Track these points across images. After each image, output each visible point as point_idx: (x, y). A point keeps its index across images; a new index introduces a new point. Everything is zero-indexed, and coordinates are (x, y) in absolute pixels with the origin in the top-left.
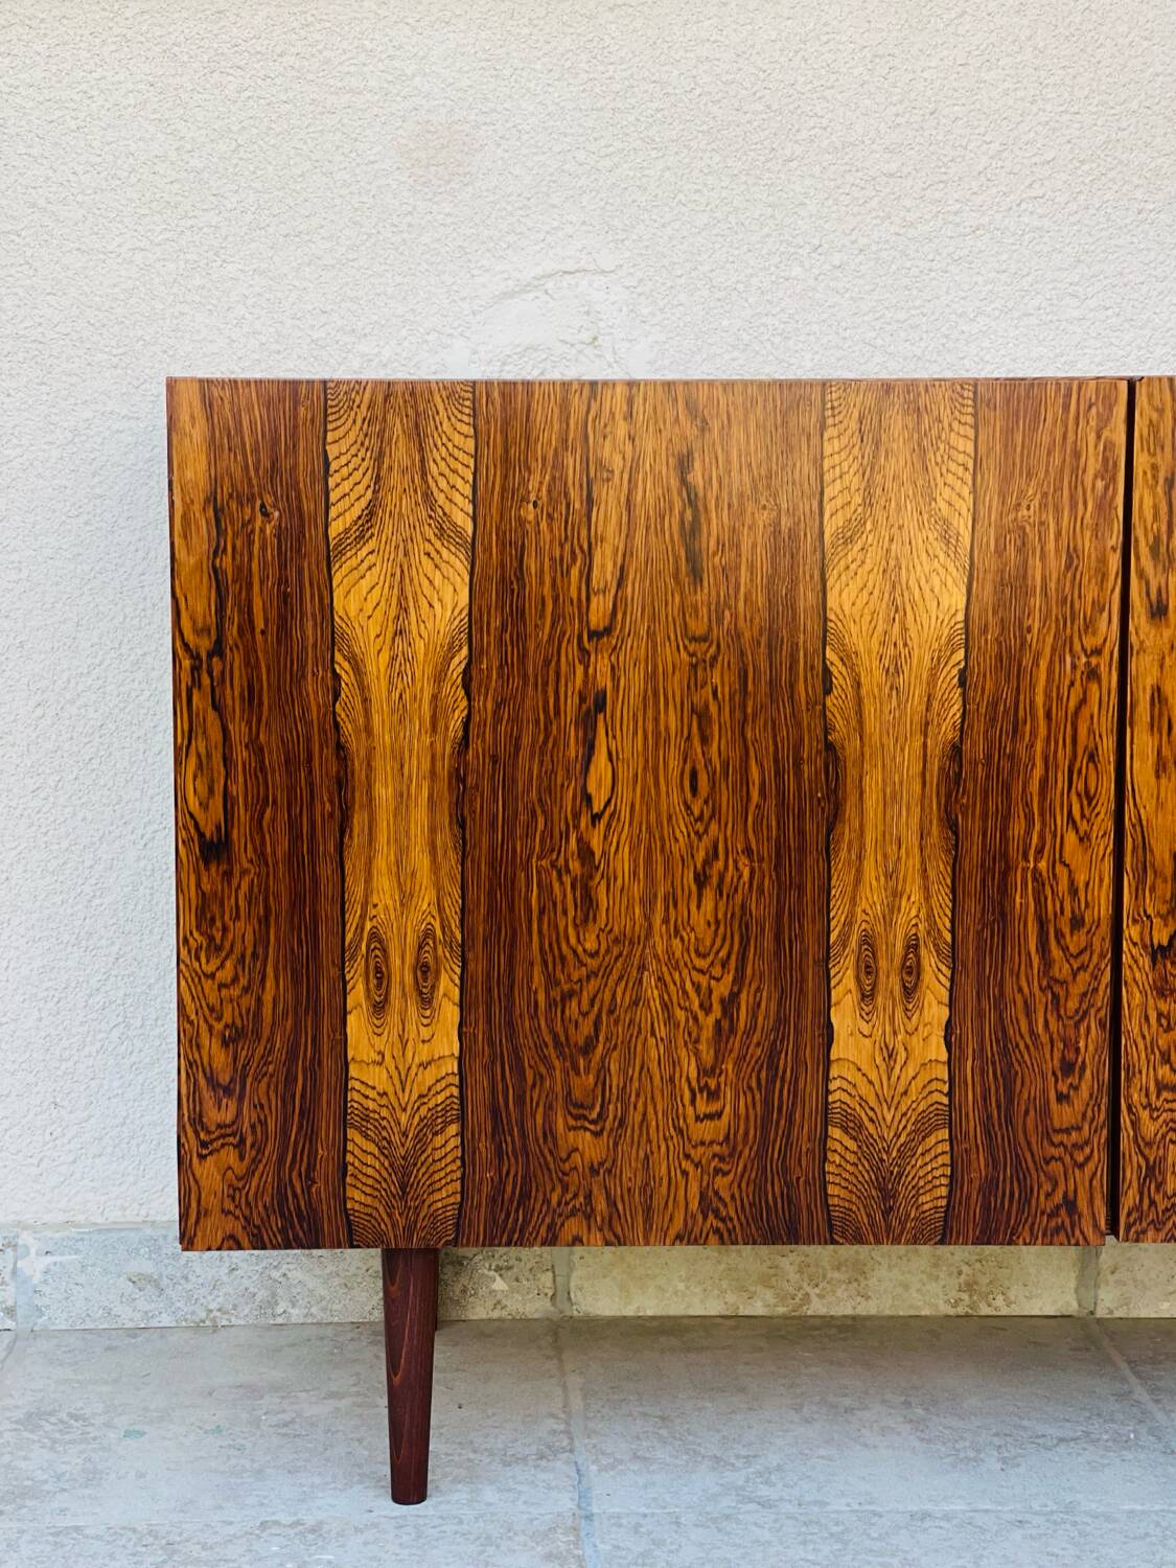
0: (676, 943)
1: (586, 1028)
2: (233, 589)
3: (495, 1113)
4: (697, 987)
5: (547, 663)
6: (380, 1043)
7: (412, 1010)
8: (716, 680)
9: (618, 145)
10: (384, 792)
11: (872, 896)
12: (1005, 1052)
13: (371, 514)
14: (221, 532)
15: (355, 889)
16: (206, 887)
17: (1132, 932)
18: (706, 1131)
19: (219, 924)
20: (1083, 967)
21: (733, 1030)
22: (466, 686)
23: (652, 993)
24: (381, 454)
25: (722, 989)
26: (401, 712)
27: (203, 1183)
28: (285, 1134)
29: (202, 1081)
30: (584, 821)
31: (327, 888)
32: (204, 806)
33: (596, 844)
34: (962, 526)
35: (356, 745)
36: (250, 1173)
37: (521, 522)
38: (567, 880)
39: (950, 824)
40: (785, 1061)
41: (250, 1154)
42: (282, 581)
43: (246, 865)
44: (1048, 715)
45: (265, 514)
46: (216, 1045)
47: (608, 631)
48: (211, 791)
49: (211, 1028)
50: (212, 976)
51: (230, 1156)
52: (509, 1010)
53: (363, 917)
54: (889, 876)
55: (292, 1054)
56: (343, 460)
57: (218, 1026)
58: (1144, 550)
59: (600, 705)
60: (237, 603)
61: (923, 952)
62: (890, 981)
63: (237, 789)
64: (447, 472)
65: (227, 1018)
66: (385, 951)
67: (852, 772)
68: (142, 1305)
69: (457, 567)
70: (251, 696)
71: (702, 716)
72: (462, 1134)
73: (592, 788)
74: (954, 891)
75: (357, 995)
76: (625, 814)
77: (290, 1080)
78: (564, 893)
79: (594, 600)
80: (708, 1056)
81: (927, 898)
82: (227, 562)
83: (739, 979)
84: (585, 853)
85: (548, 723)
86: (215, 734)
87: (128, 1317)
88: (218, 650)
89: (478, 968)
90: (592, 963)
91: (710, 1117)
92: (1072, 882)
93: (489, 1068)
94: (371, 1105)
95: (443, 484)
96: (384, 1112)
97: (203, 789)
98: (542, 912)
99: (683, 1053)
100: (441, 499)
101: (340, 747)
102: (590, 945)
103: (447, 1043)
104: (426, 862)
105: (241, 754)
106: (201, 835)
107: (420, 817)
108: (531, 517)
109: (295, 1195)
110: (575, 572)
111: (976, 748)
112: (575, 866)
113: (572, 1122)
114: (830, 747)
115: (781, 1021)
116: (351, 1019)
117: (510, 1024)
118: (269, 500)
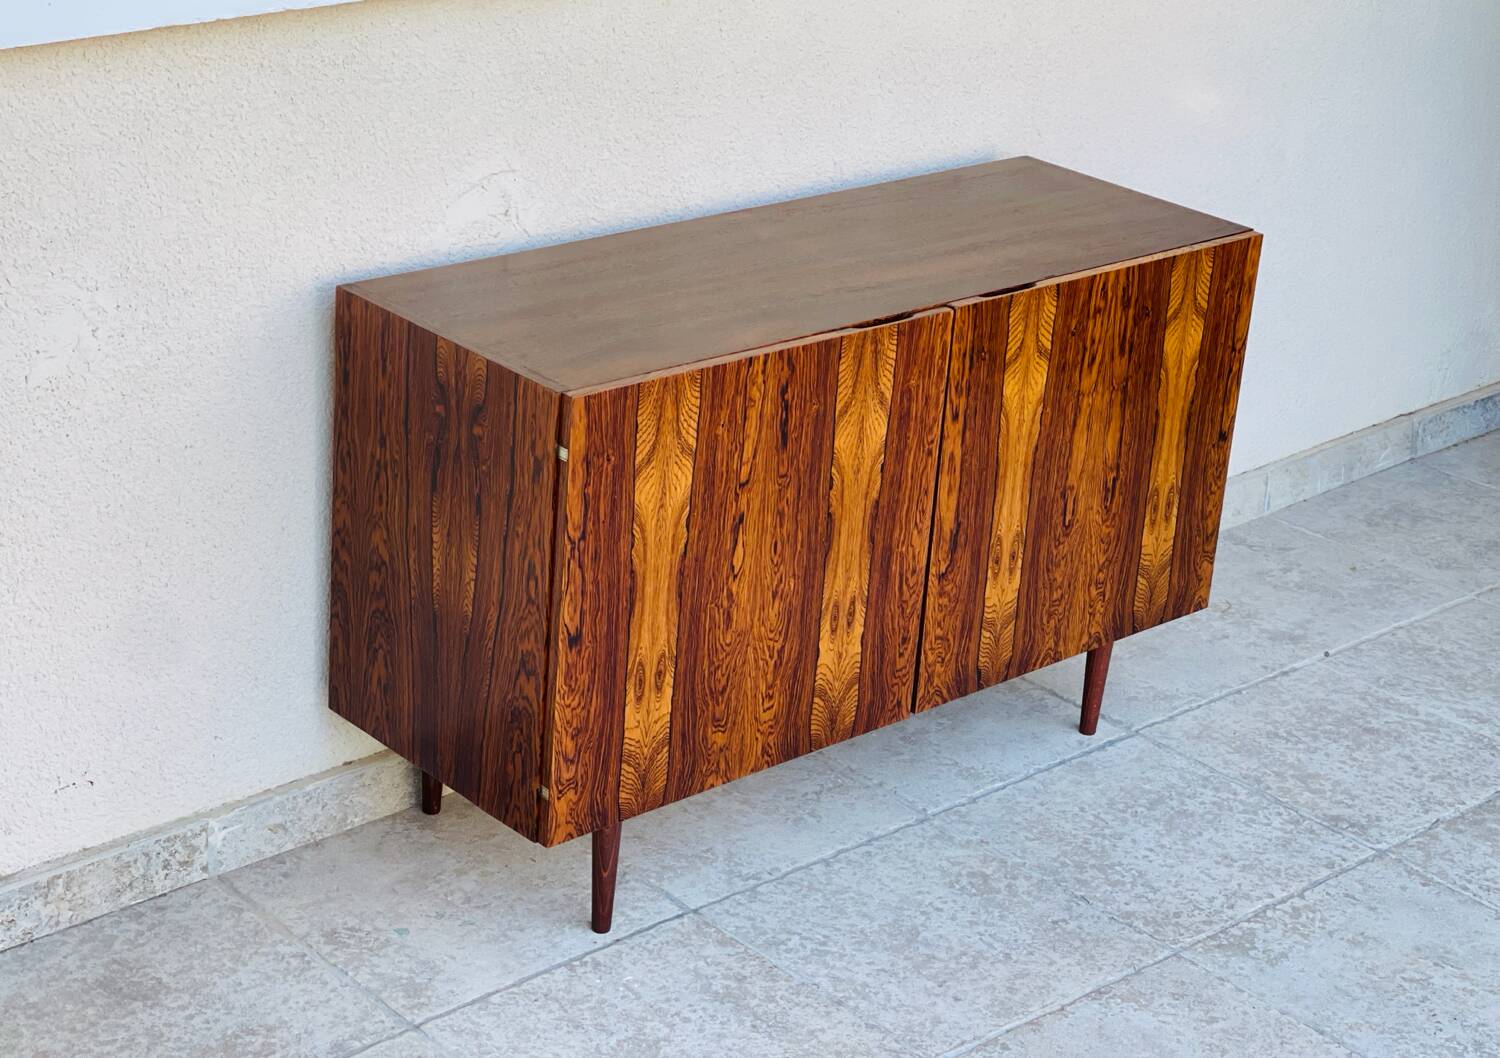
0: (763, 629)
1: (723, 682)
2: (592, 503)
3: (683, 736)
4: (769, 647)
5: (721, 505)
6: (638, 717)
7: (653, 696)
8: (789, 495)
10: (649, 590)
11: (840, 583)
12: (882, 641)
13: (654, 448)
14: (588, 474)
15: (633, 642)
16: (570, 661)
17: (933, 570)
18: (766, 716)
19: (574, 678)
20: (914, 592)
21: (781, 664)
22: (688, 526)
23: (751, 655)
24: (661, 416)
25: (778, 646)
26: (659, 544)
27: (559, 812)
28: (595, 774)
29: (561, 760)
30: (731, 579)
31: (622, 645)
32: (572, 619)
33: (734, 590)
34: (888, 395)
35: (639, 569)
36: (579, 800)
37: (716, 436)
38: (721, 611)
39: (872, 539)
40: (800, 673)
41: (580, 789)
42: (614, 492)
43: (588, 644)
44: (912, 477)
45: (609, 460)
46: (569, 738)
47: (747, 482)
48: (575, 611)
49: (567, 732)
50: (569, 706)
51: (571, 795)
52: (693, 683)
53: (636, 656)
54: (847, 571)
55: (601, 735)
56: (644, 423)
57: (570, 730)
58: (953, 389)
59: (741, 520)
60: (593, 510)
61: (857, 603)
62: (843, 621)
63: (586, 607)
64: (687, 418)
65: (574, 725)
66: (644, 670)
67: (837, 525)
68: (277, 842)
69: (688, 464)
70: (596, 557)
71: (781, 514)
72: (669, 751)
73: (734, 563)
74: (870, 570)
75: (631, 696)
76: (747, 573)
77: (600, 747)
78: (720, 618)
79: (743, 468)
80: (770, 677)
81: (860, 578)
82: (590, 490)
83: (785, 640)
84: (730, 595)
85: (720, 535)
86: (579, 581)
87: (270, 851)
88: (583, 537)
89: (681, 666)
90: (728, 649)
91: (769, 709)
92: (914, 553)
93: (683, 715)
94: (632, 748)
95: (685, 425)
96: (638, 751)
97: (571, 610)
98: (710, 630)
99: (761, 681)
100: (684, 432)
101: (632, 572)
102: (728, 641)
103: (666, 708)
104: (664, 619)
105: (590, 588)
106: (569, 634)
107: (663, 596)
108: (720, 433)
109: (597, 804)
110: (736, 456)
111: (883, 502)
112: (725, 603)
113: (714, 729)
114: (829, 515)
115: (800, 653)
116: (627, 709)
117: (693, 689)
118: (610, 452)
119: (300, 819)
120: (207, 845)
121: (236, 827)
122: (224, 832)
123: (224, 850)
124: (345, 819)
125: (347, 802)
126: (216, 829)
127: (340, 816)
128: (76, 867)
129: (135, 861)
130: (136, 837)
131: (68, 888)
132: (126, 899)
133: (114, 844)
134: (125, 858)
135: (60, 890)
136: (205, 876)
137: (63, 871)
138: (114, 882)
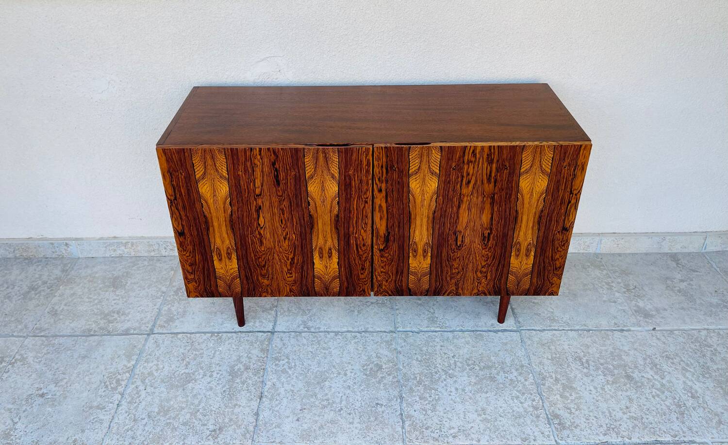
0: (281, 249)
1: (263, 263)
2: (177, 188)
3: (246, 276)
4: (286, 256)
5: (248, 201)
6: (221, 266)
7: (227, 260)
8: (285, 204)
9: (281, 28)
10: (216, 224)
11: (321, 241)
12: (350, 267)
13: (205, 174)
14: (172, 178)
15: (212, 240)
16: (182, 241)
17: (375, 247)
18: (290, 279)
19: (185, 247)
20: (366, 253)
21: (294, 263)
22: (231, 205)
23: (276, 257)
24: (205, 162)
25: (291, 256)
26: (217, 209)
27: (190, 288)
28: (204, 280)
30: (259, 229)
31: (206, 240)
32: (178, 227)
33: (262, 232)
34: (337, 175)
35: (208, 216)
36: (198, 286)
37: (239, 175)
39: (337, 228)
40: (305, 268)
41: (198, 283)
42: (187, 186)
43: (188, 236)
44: (357, 209)
45: (181, 174)
46: (188, 266)
47: (260, 195)
48: (179, 224)
49: (186, 263)
50: (185, 255)
51: (194, 284)
52: (247, 260)
53: (214, 245)
54: (324, 237)
55: (204, 268)
56: (197, 163)
57: (188, 263)
58: (377, 179)
59: (260, 208)
60: (178, 191)
61: (332, 250)
62: (326, 255)
63: (184, 223)
64: (220, 165)
66: (220, 251)
67: (315, 220)
69: (226, 183)
70: (184, 208)
71: (282, 210)
72: (240, 280)
73: (260, 223)
74: (338, 240)
75: (215, 258)
76: (268, 227)
77: (204, 272)
78: (256, 240)
79: (257, 189)
80: (289, 267)
81: (333, 241)
82: (174, 183)
83: (294, 255)
84: (260, 234)
85: (249, 211)
86: (178, 214)
88: (175, 199)
89: (240, 254)
90: (264, 252)
91: (290, 277)
92: (363, 238)
93: (244, 270)
94: (221, 276)
95: (220, 168)
96: (224, 277)
98: (252, 244)
99: (284, 267)
100: (220, 171)
101: (205, 217)
102: (263, 250)
103: (235, 266)
104: (226, 235)
105: (184, 218)
106: (178, 231)
107: (224, 228)
108: (241, 174)
109: (208, 290)
110: (252, 184)
112: (258, 236)
113: (262, 278)
114: (310, 215)
115: (303, 262)
116: (215, 262)
117: (248, 263)
118: (181, 171)
128: (135, 241)
129: (155, 245)
130: (157, 238)
131: (132, 246)
132: (153, 254)
133: (149, 238)
134: (151, 243)
135: (130, 246)
137: (131, 241)
138: (147, 248)
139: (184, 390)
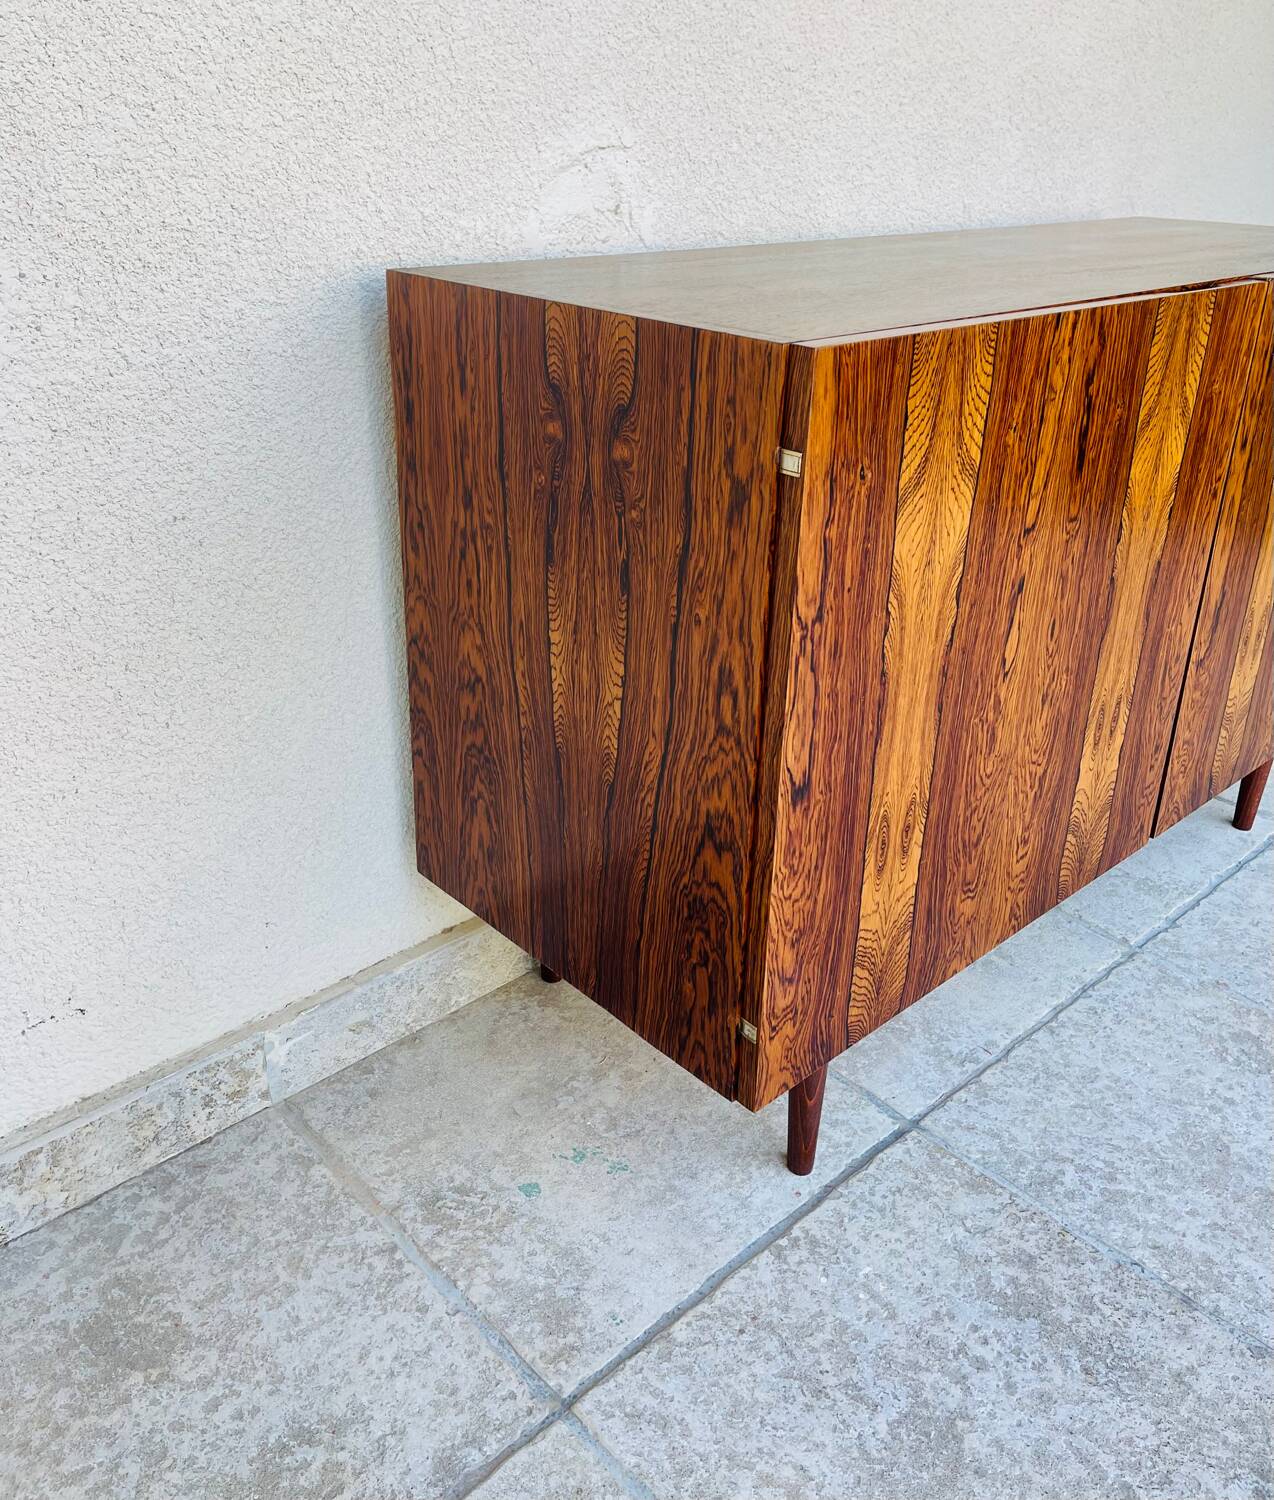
0: (1027, 748)
1: (979, 830)
2: (835, 555)
3: (929, 912)
4: (1031, 775)
5: (1001, 563)
6: (878, 897)
7: (897, 862)
8: (1075, 549)
10: (904, 703)
11: (1110, 677)
12: (1138, 752)
13: (927, 460)
14: (833, 502)
15: (878, 786)
16: (792, 827)
17: (1193, 657)
18: (1018, 868)
19: (797, 854)
20: (1174, 686)
21: (1041, 796)
22: (958, 597)
23: (1011, 790)
24: (940, 401)
25: (1041, 770)
26: (919, 631)
27: (771, 1058)
28: (820, 991)
29: (776, 981)
30: (1001, 678)
31: (863, 793)
32: (797, 759)
33: (1003, 695)
34: (1192, 402)
35: (892, 671)
36: (799, 1033)
37: (1006, 446)
38: (985, 728)
39: (1147, 616)
40: (1058, 804)
41: (799, 1017)
42: (866, 538)
43: (819, 796)
44: (1195, 529)
45: (863, 477)
46: (788, 947)
47: (1034, 526)
48: (803, 745)
49: (785, 938)
50: (789, 898)
51: (788, 1029)
52: (945, 836)
53: (880, 807)
54: (1119, 661)
55: (830, 932)
56: (916, 413)
57: (790, 935)
58: (1249, 403)
59: (1020, 587)
60: (836, 569)
61: (1122, 705)
62: (1106, 731)
63: (819, 737)
64: (973, 411)
65: (796, 926)
66: (889, 827)
67: (1118, 596)
68: (362, 1043)
69: (967, 495)
70: (835, 653)
72: (911, 937)
73: (1007, 655)
74: (1140, 659)
75: (870, 868)
76: (1019, 667)
77: (827, 952)
78: (983, 738)
79: (1031, 503)
80: (1028, 818)
81: (1130, 669)
82: (833, 532)
83: (1049, 760)
84: (998, 702)
85: (995, 610)
86: (810, 694)
87: (352, 1056)
88: (819, 618)
89: (933, 814)
90: (988, 782)
91: (1022, 858)
92: (1181, 634)
93: (930, 882)
94: (869, 943)
95: (970, 424)
96: (875, 945)
97: (797, 743)
98: (970, 757)
99: (1018, 822)
100: (966, 435)
101: (883, 674)
102: (988, 771)
103: (912, 876)
104: (919, 745)
105: (825, 704)
106: (793, 784)
107: (920, 711)
108: (1011, 443)
109: (821, 1033)
110: (1025, 483)
111: (1165, 562)
112: (991, 715)
113: (963, 897)
114: (1112, 579)
115: (1062, 777)
116: (865, 888)
117: (944, 846)
118: (866, 462)
119: (390, 1011)
120: (265, 1066)
121: (304, 1035)
122: (290, 1043)
123: (291, 1066)
124: (447, 1001)
125: (448, 980)
126: (277, 1044)
127: (440, 998)
128: (68, 1131)
129: (160, 1107)
130: (161, 1072)
132: (151, 1158)
134: (144, 1106)
135: (42, 1168)
136: (267, 1103)
138: (130, 1139)
139: (979, 1473)
